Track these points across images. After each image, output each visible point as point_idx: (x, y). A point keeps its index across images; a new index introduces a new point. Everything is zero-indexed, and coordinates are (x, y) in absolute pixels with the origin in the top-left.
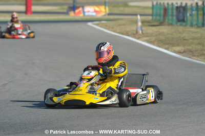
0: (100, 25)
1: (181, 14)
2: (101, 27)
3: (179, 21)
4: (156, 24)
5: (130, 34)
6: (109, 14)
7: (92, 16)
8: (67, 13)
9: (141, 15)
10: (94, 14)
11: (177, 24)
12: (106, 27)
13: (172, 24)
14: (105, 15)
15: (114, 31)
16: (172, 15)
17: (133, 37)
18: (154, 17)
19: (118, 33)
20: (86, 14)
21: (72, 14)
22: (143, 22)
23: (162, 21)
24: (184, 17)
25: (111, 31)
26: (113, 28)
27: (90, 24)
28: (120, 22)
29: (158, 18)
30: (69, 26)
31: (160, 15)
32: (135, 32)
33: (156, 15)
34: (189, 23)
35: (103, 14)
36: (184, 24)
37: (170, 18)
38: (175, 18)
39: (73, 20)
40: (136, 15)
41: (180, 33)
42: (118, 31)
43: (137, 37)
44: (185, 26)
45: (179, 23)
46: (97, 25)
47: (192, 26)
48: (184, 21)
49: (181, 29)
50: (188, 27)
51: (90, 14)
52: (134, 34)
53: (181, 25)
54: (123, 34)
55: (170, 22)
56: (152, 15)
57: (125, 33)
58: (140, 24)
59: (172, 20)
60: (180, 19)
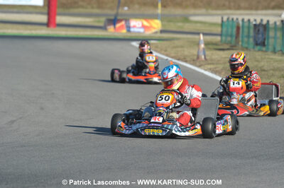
1: (260, 36)
3: (257, 44)
4: (227, 47)
5: (188, 59)
6: (162, 32)
7: (139, 32)
8: (104, 28)
9: (204, 34)
10: (142, 30)
11: (254, 48)
12: (156, 49)
13: (247, 48)
14: (156, 32)
15: (167, 55)
16: (248, 36)
17: (192, 64)
18: (224, 38)
19: (172, 57)
20: (132, 30)
21: (111, 29)
22: (207, 44)
23: (233, 43)
24: (265, 39)
25: (163, 54)
26: (166, 51)
27: (135, 43)
28: (177, 43)
29: (229, 39)
30: (105, 45)
31: (231, 36)
32: (195, 57)
33: (227, 35)
34: (271, 48)
35: (154, 31)
36: (264, 49)
37: (246, 39)
38: (251, 40)
39: (113, 37)
40: (198, 34)
41: (258, 61)
42: (173, 55)
43: (198, 64)
44: (266, 51)
45: (258, 47)
47: (274, 52)
48: (263, 44)
49: (258, 55)
50: (269, 53)
51: (136, 30)
52: (194, 60)
53: (259, 50)
54: (178, 60)
55: (245, 45)
56: (221, 35)
57: (182, 58)
58: (202, 46)
59: (248, 43)
60: (258, 42)
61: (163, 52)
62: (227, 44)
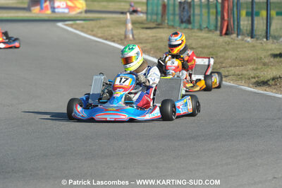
0: (75, 26)
1: (185, 13)
2: (76, 29)
3: (182, 22)
4: (153, 25)
5: (116, 39)
6: (87, 12)
7: (64, 13)
8: (28, 9)
10: (66, 11)
11: (180, 26)
12: (82, 29)
13: (173, 26)
14: (81, 13)
15: (94, 35)
16: (174, 14)
17: (119, 44)
18: (149, 16)
19: (100, 38)
22: (134, 23)
23: (159, 21)
24: (190, 17)
25: (90, 34)
26: (92, 31)
27: (60, 24)
28: (102, 22)
29: (155, 17)
31: (157, 14)
32: (123, 37)
33: (152, 14)
34: (197, 25)
35: (79, 11)
36: (190, 26)
37: (171, 17)
38: (177, 18)
39: (37, 18)
40: (125, 13)
42: (99, 35)
43: (125, 43)
44: (192, 29)
45: (184, 25)
46: (71, 26)
47: (200, 29)
48: (189, 22)
50: (196, 30)
51: (61, 10)
52: (121, 40)
53: (185, 28)
54: (106, 39)
55: (171, 23)
56: (146, 13)
57: (110, 37)
58: (130, 26)
59: (174, 20)
60: (184, 20)
61: (90, 32)
62: (153, 22)
